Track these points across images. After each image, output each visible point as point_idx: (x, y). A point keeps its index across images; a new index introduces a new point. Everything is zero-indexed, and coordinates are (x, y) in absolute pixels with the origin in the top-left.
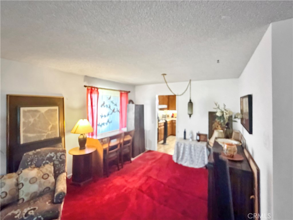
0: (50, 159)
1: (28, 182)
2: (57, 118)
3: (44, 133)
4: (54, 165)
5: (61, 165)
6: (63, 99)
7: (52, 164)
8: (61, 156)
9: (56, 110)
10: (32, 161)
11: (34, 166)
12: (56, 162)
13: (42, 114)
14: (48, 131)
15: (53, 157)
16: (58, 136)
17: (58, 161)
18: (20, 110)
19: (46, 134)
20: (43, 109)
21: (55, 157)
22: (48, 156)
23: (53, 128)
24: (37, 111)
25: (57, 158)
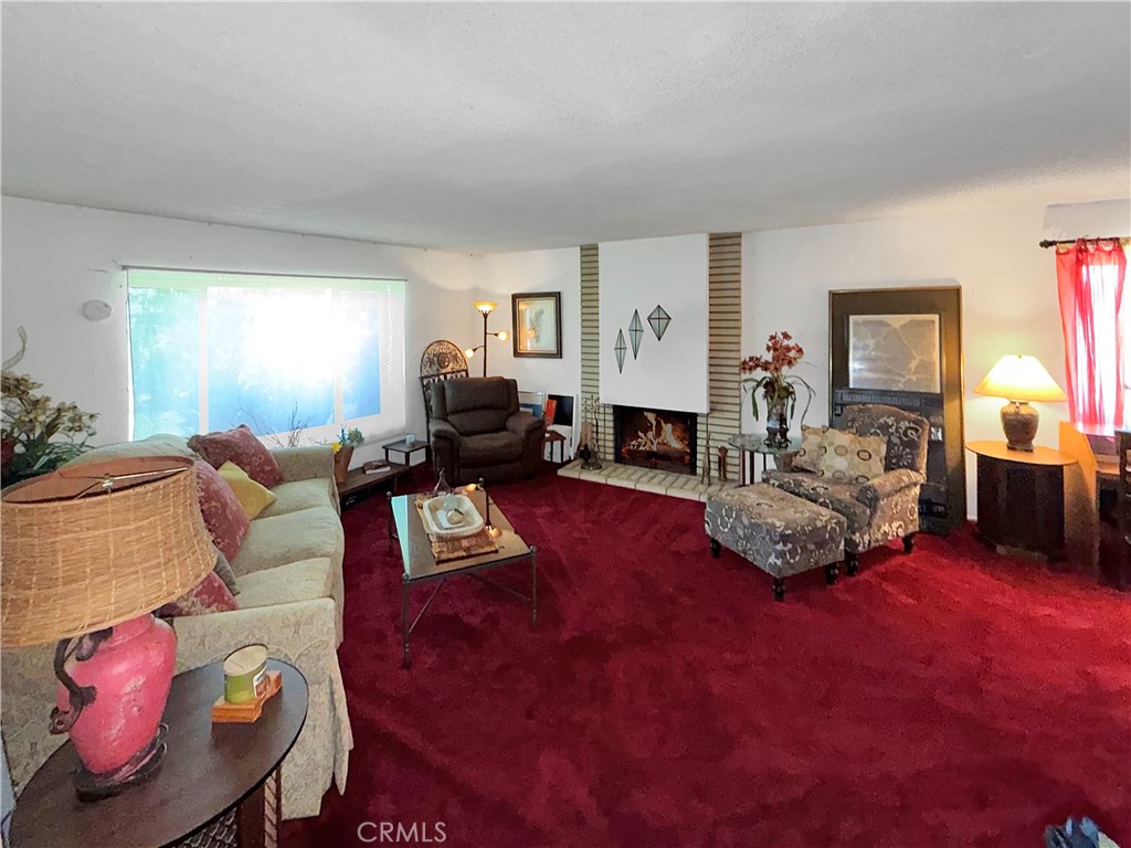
0: (885, 428)
1: (833, 448)
2: (934, 344)
3: (900, 375)
4: (890, 444)
5: (904, 450)
6: (958, 291)
7: (886, 439)
8: (907, 428)
9: (933, 322)
10: (853, 420)
11: (854, 430)
12: (895, 440)
13: (895, 330)
14: (909, 372)
15: (890, 427)
16: (938, 391)
17: (900, 438)
18: (848, 320)
19: (903, 380)
20: (897, 321)
21: (894, 428)
22: (882, 421)
23: (925, 367)
24: (881, 323)
25: (897, 431)
